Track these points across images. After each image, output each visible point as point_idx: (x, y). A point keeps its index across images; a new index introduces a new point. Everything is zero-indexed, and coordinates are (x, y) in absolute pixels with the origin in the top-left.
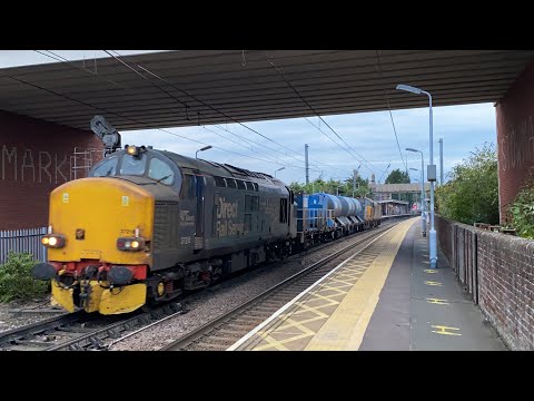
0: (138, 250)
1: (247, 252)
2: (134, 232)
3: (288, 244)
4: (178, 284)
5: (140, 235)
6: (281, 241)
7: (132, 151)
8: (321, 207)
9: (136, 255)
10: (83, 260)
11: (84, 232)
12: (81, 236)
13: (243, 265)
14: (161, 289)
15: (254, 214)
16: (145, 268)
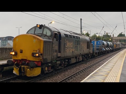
0: (38, 56)
1: (76, 57)
2: (37, 51)
3: (90, 55)
4: (53, 67)
5: (39, 52)
6: (87, 54)
7: (38, 26)
8: (100, 44)
9: (38, 58)
10: (22, 59)
11: (22, 51)
12: (21, 52)
13: (75, 61)
14: (46, 69)
15: (78, 46)
16: (41, 62)
